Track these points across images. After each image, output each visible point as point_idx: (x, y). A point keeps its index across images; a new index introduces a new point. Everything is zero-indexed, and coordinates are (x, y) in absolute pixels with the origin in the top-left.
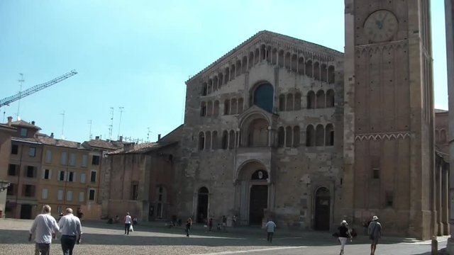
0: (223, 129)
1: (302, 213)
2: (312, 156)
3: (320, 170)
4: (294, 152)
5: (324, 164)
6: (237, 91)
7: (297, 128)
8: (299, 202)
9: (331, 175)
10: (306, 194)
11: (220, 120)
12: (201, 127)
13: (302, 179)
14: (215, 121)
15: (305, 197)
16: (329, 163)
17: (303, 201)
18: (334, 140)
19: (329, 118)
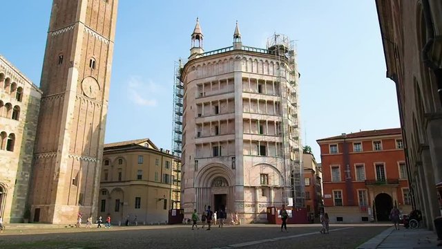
5: (3, 166)
9: (8, 175)
16: (7, 165)
18: (15, 147)
19: (13, 128)
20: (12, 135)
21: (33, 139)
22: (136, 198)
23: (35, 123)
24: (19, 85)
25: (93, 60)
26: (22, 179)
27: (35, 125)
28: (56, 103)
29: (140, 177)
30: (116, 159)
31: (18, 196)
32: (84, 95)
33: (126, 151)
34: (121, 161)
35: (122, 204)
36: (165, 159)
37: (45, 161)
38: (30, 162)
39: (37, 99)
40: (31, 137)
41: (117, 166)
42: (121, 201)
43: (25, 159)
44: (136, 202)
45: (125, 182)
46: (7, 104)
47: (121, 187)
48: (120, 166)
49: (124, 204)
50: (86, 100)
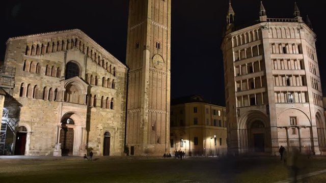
0: (44, 86)
1: (98, 146)
2: (104, 114)
3: (107, 122)
4: (94, 110)
5: (110, 119)
8: (96, 139)
9: (113, 125)
11: (42, 78)
12: (24, 79)
13: (98, 126)
14: (39, 78)
15: (99, 137)
17: (99, 139)
19: (113, 95)
23: (125, 90)
24: (114, 65)
25: (158, 43)
26: (120, 127)
28: (137, 75)
29: (196, 122)
31: (120, 138)
32: (155, 68)
35: (185, 142)
37: (134, 114)
40: (124, 99)
44: (195, 140)
46: (108, 79)
50: (156, 71)
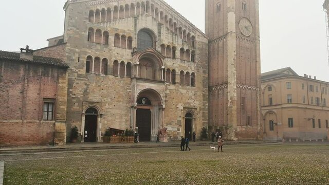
0: (113, 59)
1: (179, 130)
2: (184, 91)
3: (188, 101)
4: (172, 87)
5: (191, 98)
6: (126, 30)
7: (174, 71)
8: (177, 122)
9: (195, 105)
10: (180, 117)
11: (111, 50)
12: (90, 51)
13: (177, 106)
14: (107, 50)
15: (180, 119)
16: (193, 97)
17: (179, 122)
18: (196, 83)
19: (193, 69)
20: (193, 74)
21: (207, 76)
22: (289, 119)
23: (206, 63)
24: (192, 34)
25: (244, 3)
26: (203, 107)
27: (207, 65)
28: (220, 44)
29: (290, 101)
30: (266, 87)
31: (203, 120)
32: (241, 34)
33: (274, 80)
34: (270, 89)
35: (276, 124)
36: (310, 83)
37: (218, 92)
38: (207, 94)
39: (205, 44)
40: (205, 74)
41: (267, 92)
42: (274, 122)
43: (204, 91)
44: (289, 122)
45: (276, 105)
46: (187, 50)
47: (274, 110)
48: (270, 93)
49: (278, 123)
50: (243, 38)
